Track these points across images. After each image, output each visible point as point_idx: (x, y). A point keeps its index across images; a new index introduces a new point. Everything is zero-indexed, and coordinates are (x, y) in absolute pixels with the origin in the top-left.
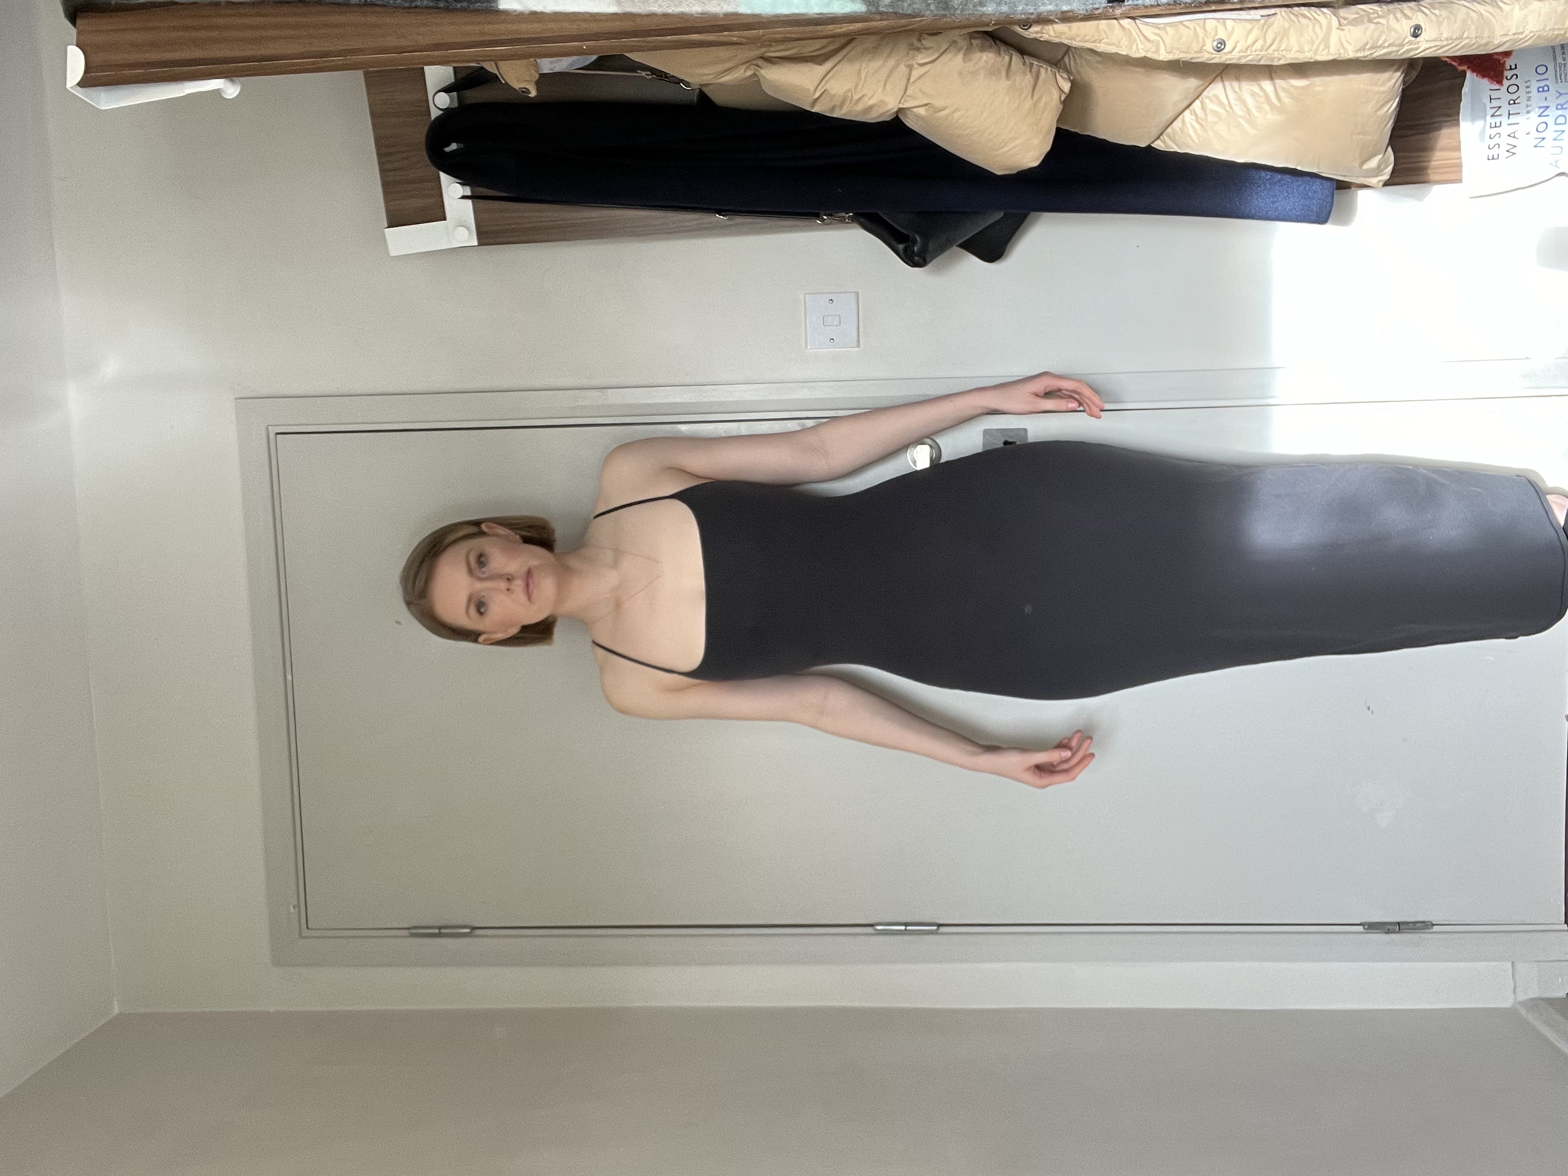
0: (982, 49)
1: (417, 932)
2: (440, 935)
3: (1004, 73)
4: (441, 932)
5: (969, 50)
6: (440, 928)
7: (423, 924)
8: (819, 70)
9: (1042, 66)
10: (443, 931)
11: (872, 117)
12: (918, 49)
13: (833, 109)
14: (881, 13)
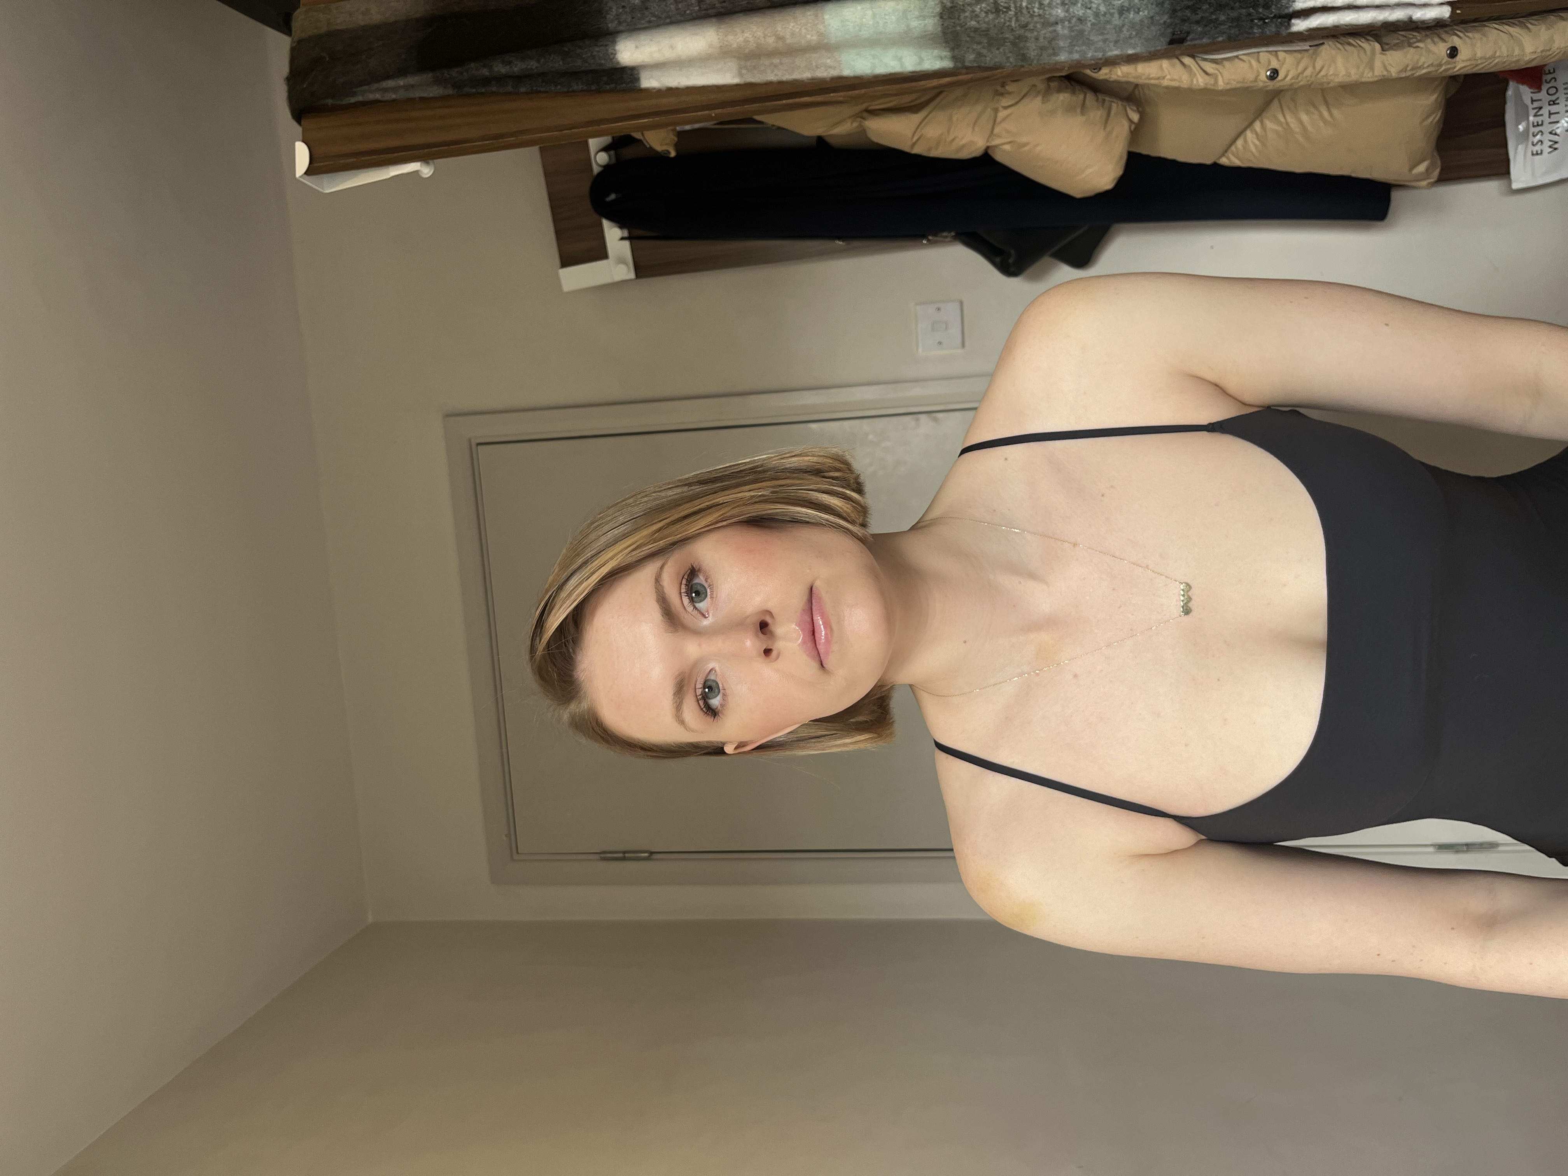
0: (1059, 91)
1: (606, 856)
2: (624, 859)
3: (1079, 110)
4: (624, 856)
5: (1047, 93)
6: (624, 853)
7: (612, 849)
8: (915, 118)
9: (1113, 102)
10: (627, 855)
11: (964, 155)
12: (1002, 94)
13: (930, 149)
14: (967, 68)
